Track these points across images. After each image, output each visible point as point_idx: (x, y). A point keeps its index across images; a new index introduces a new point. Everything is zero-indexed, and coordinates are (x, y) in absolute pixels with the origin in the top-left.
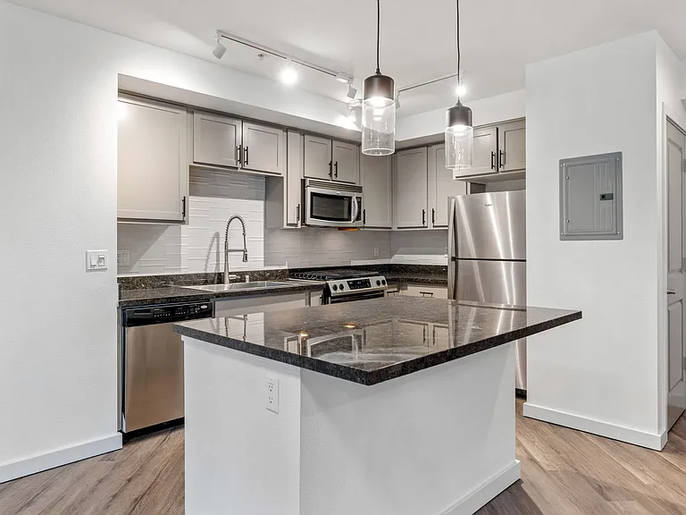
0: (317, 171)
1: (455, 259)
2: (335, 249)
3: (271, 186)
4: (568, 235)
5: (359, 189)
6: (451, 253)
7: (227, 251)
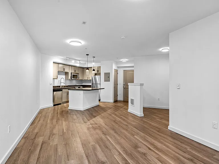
0: (73, 71)
1: (92, 84)
2: (74, 83)
3: (66, 74)
4: (105, 81)
5: (79, 74)
6: (92, 83)
7: (61, 83)
